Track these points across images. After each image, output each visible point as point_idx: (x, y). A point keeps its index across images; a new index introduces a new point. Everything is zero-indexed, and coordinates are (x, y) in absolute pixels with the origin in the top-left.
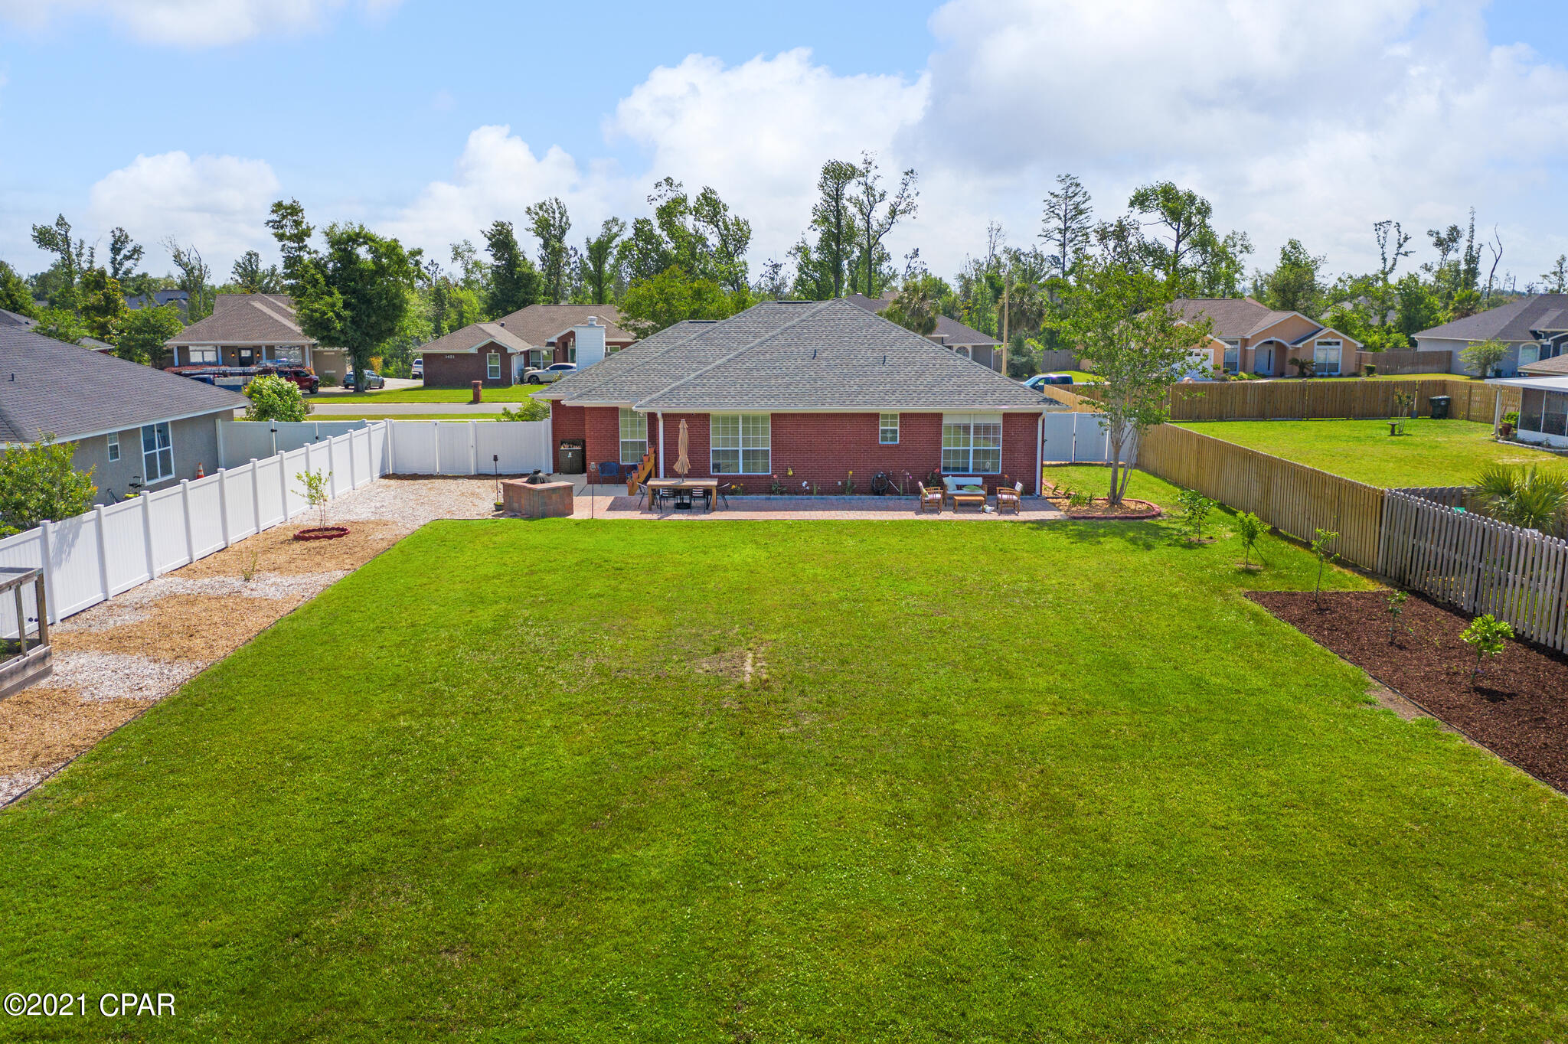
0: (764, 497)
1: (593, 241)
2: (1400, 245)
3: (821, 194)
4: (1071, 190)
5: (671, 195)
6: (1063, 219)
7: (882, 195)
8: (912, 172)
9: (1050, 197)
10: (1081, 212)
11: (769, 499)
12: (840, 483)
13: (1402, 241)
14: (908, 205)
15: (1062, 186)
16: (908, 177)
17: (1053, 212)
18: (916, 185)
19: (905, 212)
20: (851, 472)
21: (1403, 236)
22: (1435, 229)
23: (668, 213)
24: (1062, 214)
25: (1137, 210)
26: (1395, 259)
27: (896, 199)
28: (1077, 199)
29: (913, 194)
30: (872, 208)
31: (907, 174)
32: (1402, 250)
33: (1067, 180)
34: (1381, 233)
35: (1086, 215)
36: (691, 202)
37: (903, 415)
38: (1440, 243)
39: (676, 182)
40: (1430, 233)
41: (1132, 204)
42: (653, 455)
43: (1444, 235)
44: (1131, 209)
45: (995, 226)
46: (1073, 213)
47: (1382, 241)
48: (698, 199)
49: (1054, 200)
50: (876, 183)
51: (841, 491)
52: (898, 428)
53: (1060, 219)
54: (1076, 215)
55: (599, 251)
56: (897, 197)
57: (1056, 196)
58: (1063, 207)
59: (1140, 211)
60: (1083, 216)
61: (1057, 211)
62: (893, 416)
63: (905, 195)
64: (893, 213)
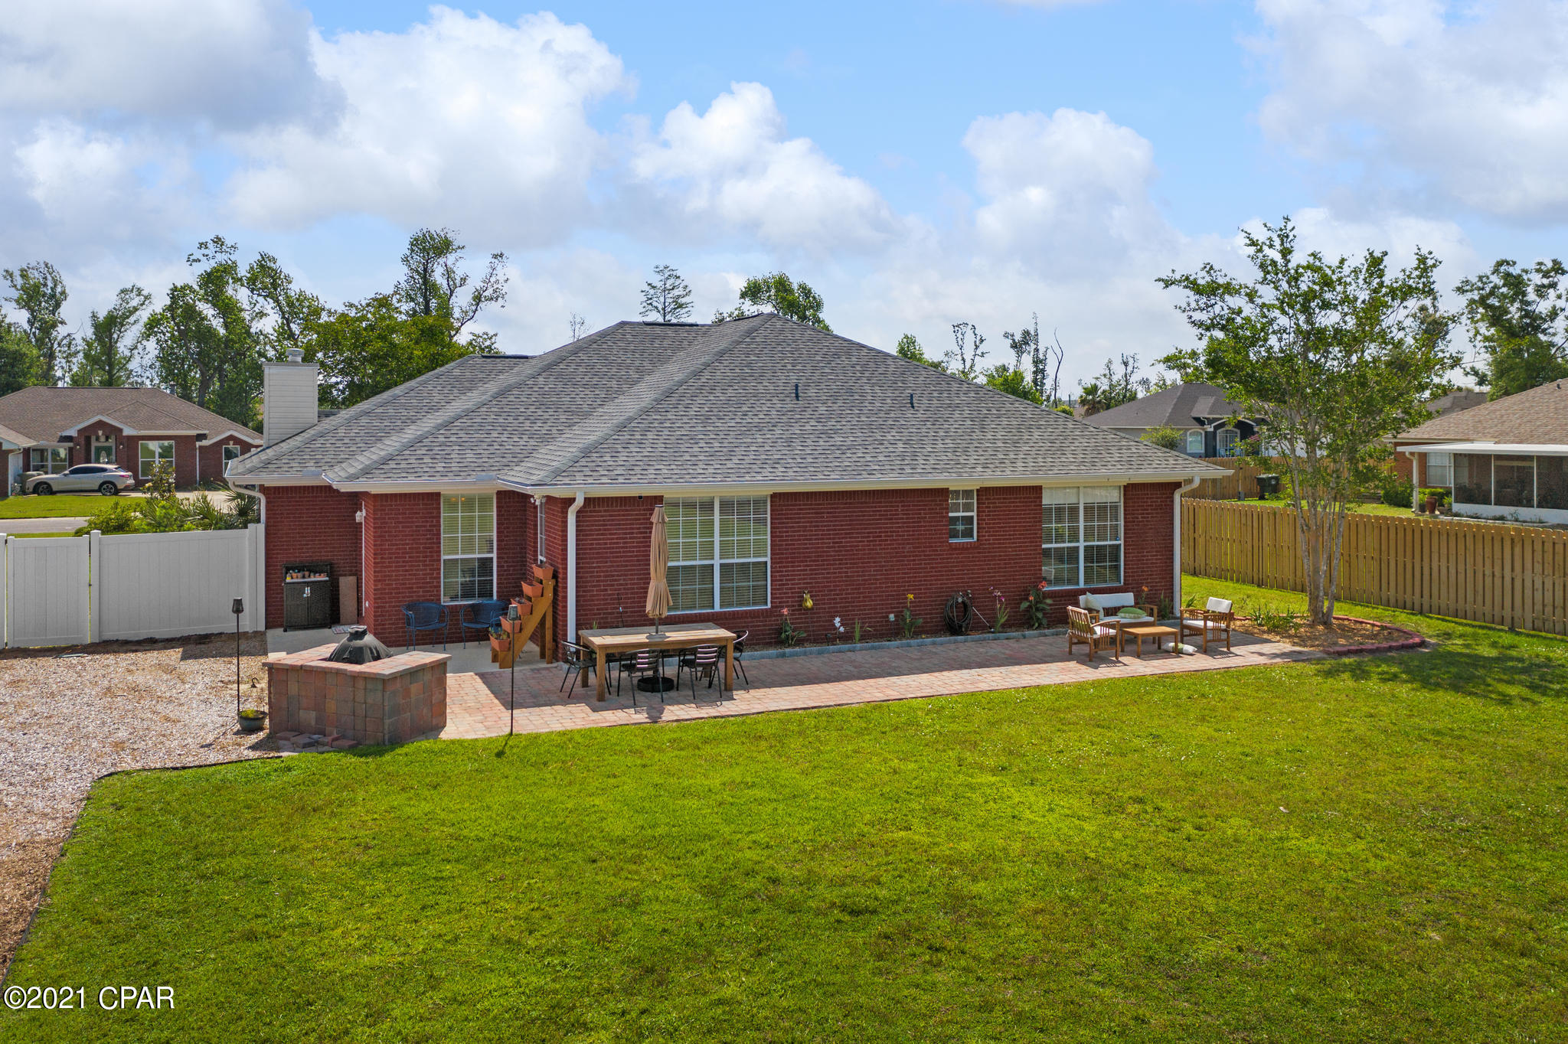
0: (772, 652)
1: (102, 315)
2: (977, 347)
3: (406, 270)
4: (669, 282)
5: (221, 258)
6: (662, 312)
7: (464, 280)
8: (501, 255)
9: (647, 288)
10: (681, 306)
11: (783, 655)
12: (892, 617)
13: (978, 343)
14: (495, 291)
15: (659, 277)
16: (496, 261)
17: (651, 304)
18: (505, 270)
19: (492, 299)
20: (911, 596)
21: (979, 338)
22: (1011, 332)
23: (215, 282)
24: (660, 307)
25: (748, 302)
26: (973, 360)
27: (482, 284)
28: (676, 292)
29: (502, 280)
30: (452, 292)
31: (495, 256)
32: (979, 352)
33: (666, 271)
34: (959, 335)
35: (687, 309)
36: (243, 271)
37: (983, 492)
38: (1014, 346)
39: (229, 242)
40: (1006, 336)
41: (743, 295)
42: (551, 583)
43: (1018, 337)
44: (742, 300)
45: (578, 320)
46: (672, 306)
47: (960, 342)
48: (252, 268)
49: (652, 291)
50: (458, 264)
51: (895, 632)
52: (974, 514)
53: (659, 312)
54: (675, 309)
55: (108, 327)
56: (484, 282)
57: (654, 287)
58: (662, 299)
59: (750, 302)
60: (684, 311)
61: (655, 304)
62: (968, 493)
63: (493, 280)
64: (478, 299)
